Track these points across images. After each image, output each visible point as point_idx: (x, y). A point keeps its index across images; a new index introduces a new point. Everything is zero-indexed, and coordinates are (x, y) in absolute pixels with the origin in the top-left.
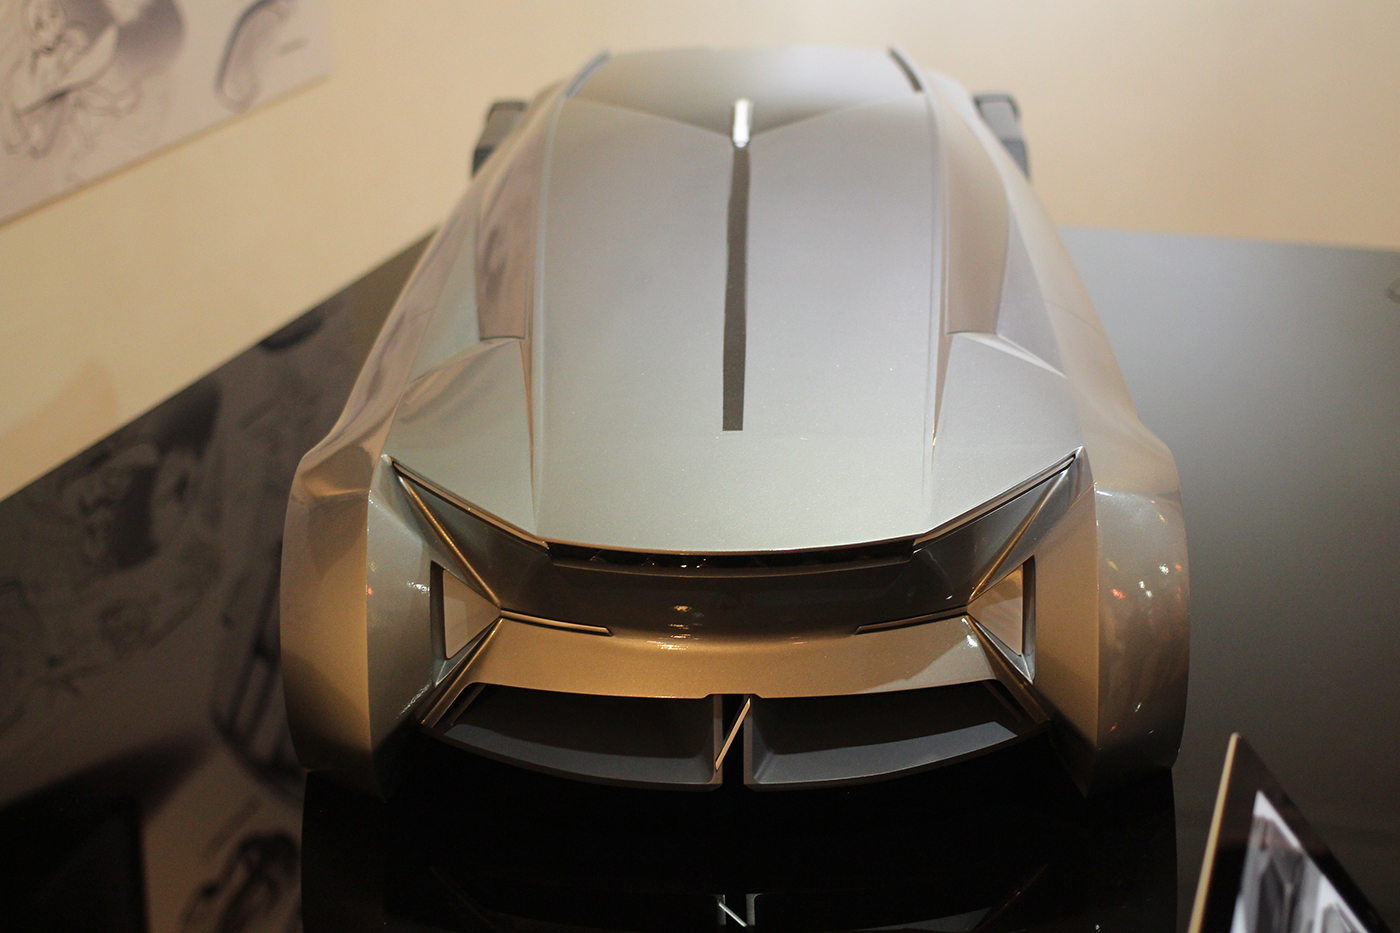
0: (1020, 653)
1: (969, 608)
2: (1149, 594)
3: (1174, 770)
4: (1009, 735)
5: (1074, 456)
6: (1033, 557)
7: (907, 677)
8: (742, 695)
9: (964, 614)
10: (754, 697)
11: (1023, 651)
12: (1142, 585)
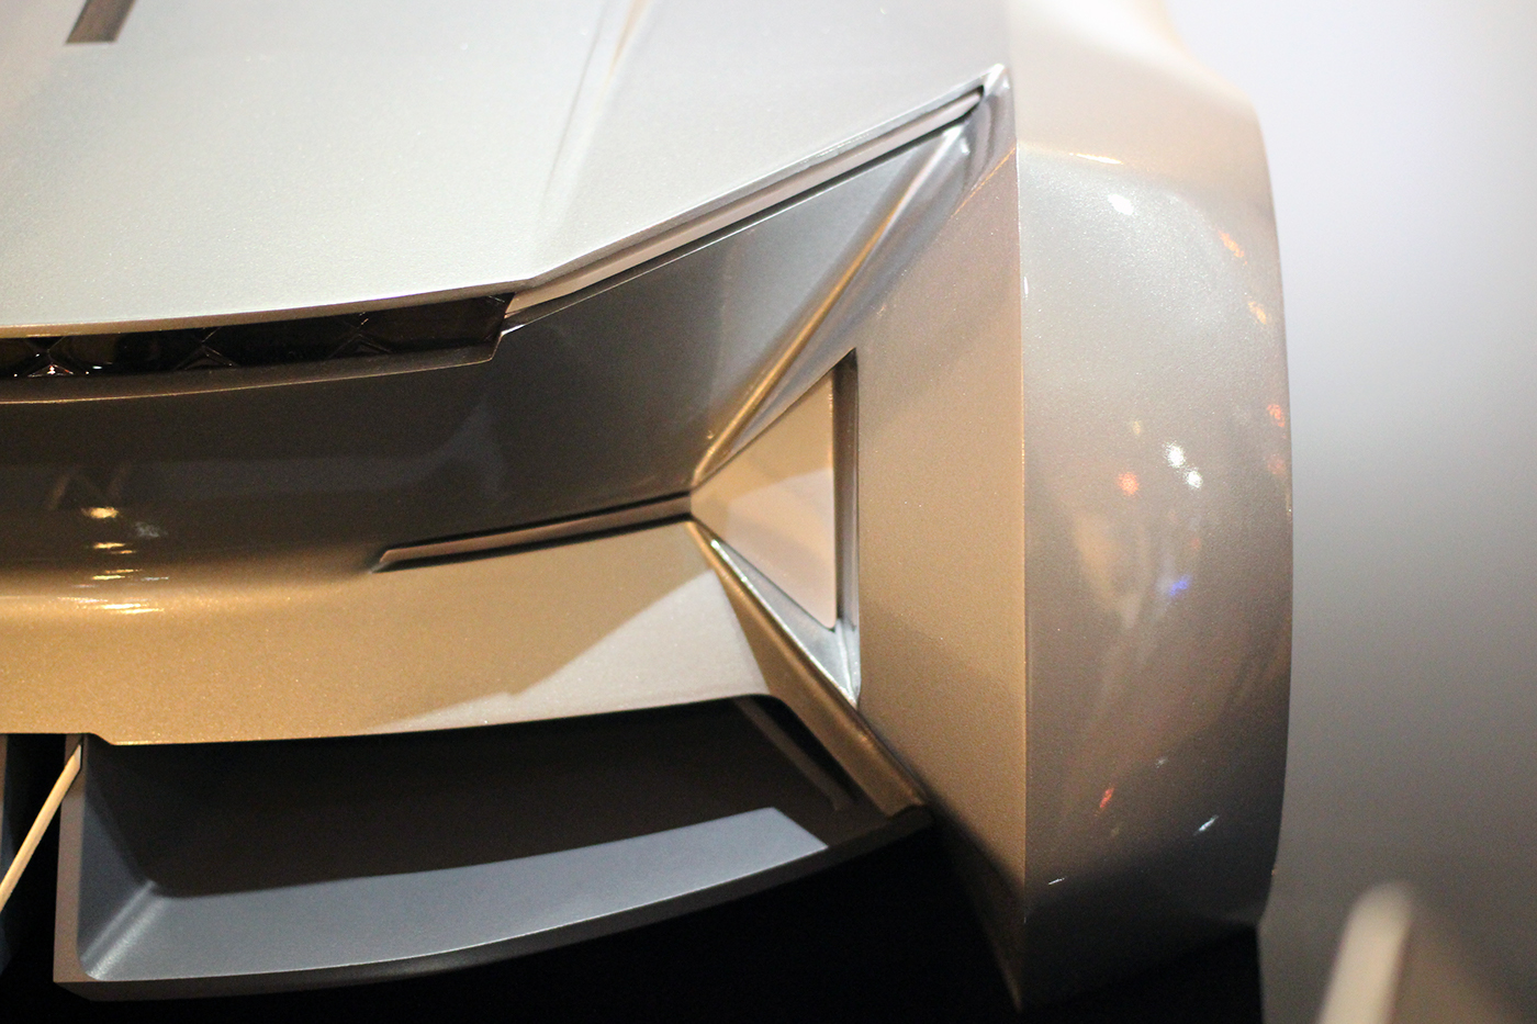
0: (830, 619)
1: (698, 503)
2: (1194, 479)
3: (1268, 929)
4: (808, 845)
5: (980, 90)
6: (854, 350)
7: (517, 687)
8: (62, 737)
9: (686, 516)
10: (93, 743)
11: (840, 615)
12: (1176, 456)
